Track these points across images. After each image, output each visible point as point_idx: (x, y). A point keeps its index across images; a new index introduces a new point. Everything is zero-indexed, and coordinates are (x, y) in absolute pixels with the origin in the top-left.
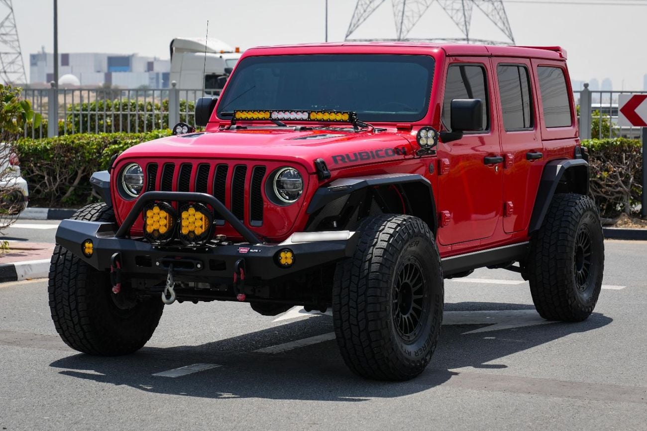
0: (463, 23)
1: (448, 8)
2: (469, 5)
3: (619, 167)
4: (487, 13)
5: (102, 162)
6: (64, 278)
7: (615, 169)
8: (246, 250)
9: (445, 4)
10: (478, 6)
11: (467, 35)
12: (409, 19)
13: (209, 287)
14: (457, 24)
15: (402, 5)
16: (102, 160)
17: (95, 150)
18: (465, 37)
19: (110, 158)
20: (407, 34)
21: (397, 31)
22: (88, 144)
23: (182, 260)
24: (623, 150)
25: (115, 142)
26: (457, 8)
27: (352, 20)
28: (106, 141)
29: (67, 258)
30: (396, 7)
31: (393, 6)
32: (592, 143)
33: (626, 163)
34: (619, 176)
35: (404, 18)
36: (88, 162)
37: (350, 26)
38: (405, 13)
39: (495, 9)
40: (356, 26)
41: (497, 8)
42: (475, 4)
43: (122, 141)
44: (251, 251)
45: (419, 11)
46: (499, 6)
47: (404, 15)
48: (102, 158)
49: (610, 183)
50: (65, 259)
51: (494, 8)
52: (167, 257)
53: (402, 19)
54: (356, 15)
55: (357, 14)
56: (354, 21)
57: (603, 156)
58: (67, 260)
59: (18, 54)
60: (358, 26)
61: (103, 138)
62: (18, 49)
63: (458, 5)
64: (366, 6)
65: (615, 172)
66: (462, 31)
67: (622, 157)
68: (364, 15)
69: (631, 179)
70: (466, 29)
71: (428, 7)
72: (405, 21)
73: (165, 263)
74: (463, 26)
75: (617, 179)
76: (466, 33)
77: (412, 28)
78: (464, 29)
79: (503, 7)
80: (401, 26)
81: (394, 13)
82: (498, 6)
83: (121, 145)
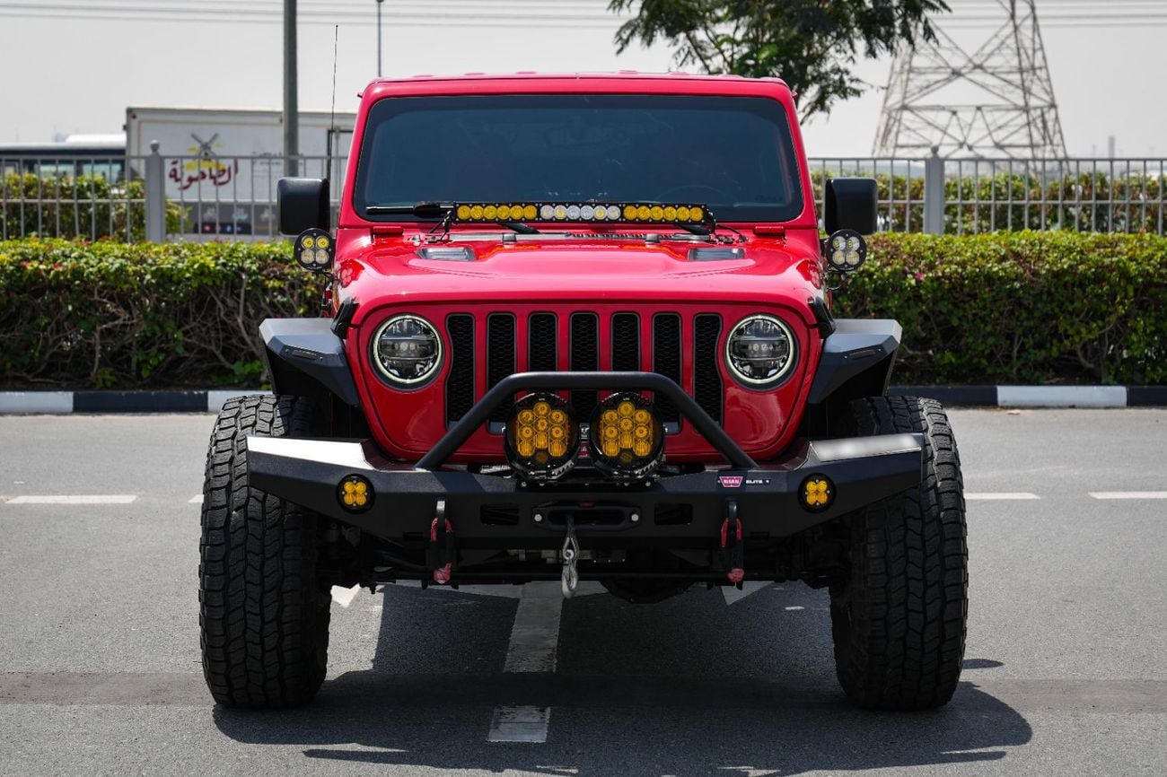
6: (250, 556)
8: (737, 482)
13: (588, 557)
23: (597, 508)
29: (250, 515)
44: (747, 482)
50: (247, 518)
52: (560, 503)
58: (252, 519)
73: (555, 517)
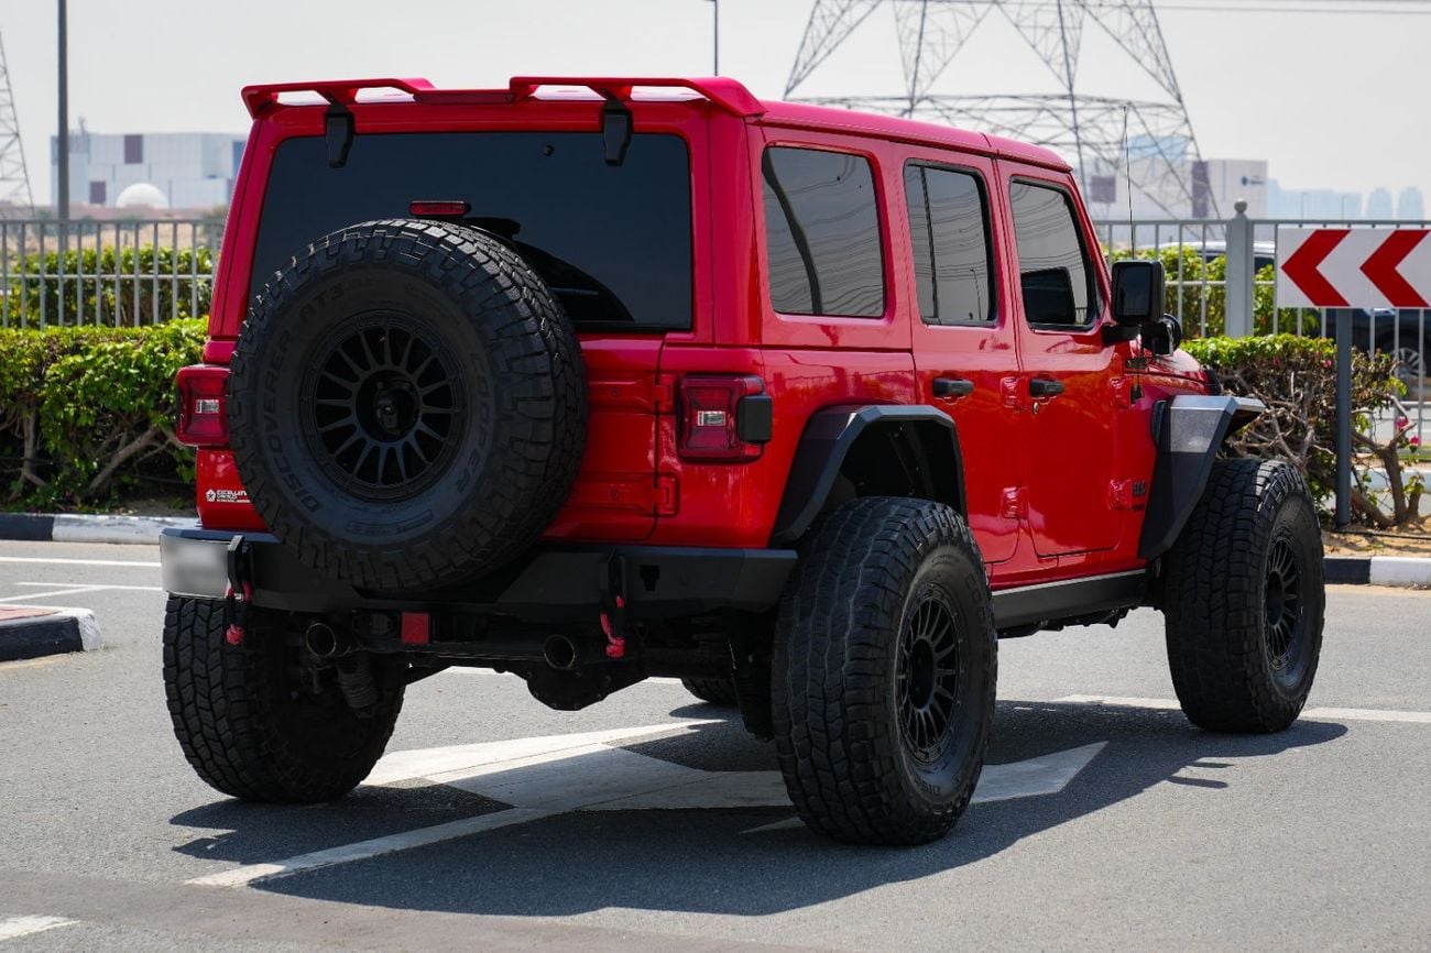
0: (1062, 59)
1: (1026, 23)
2: (1075, 15)
3: (1277, 406)
4: (1117, 36)
5: (44, 399)
7: (1267, 411)
9: (1019, 14)
10: (1096, 19)
11: (1071, 88)
12: (934, 51)
14: (1047, 62)
15: (919, 16)
16: (44, 392)
17: (27, 369)
18: (1066, 92)
19: (63, 388)
20: (930, 84)
21: (907, 78)
22: (11, 352)
24: (1290, 365)
25: (76, 350)
26: (1047, 25)
27: (799, 53)
28: (55, 347)
30: (903, 21)
31: (897, 20)
32: (1212, 347)
33: (1297, 395)
34: (1278, 429)
35: (924, 46)
36: (13, 398)
37: (796, 66)
38: (924, 35)
39: (1137, 24)
40: (809, 67)
41: (1141, 24)
42: (1090, 13)
43: (91, 347)
45: (959, 32)
46: (1146, 20)
47: (923, 41)
48: (44, 389)
49: (1256, 445)
51: (1134, 23)
53: (919, 52)
54: (808, 41)
55: (812, 38)
56: (805, 56)
57: (1241, 380)
59: (12, 137)
60: (813, 67)
61: (48, 339)
62: (13, 125)
63: (1050, 18)
64: (833, 20)
65: (1268, 416)
66: (1059, 78)
67: (1288, 382)
68: (827, 41)
69: (1309, 434)
70: (1069, 74)
71: (978, 21)
72: (926, 55)
74: (1061, 65)
75: (1275, 434)
76: (1066, 82)
77: (941, 70)
78: (1064, 72)
79: (1156, 21)
80: (917, 66)
81: (900, 37)
82: (1143, 18)
83: (89, 357)
